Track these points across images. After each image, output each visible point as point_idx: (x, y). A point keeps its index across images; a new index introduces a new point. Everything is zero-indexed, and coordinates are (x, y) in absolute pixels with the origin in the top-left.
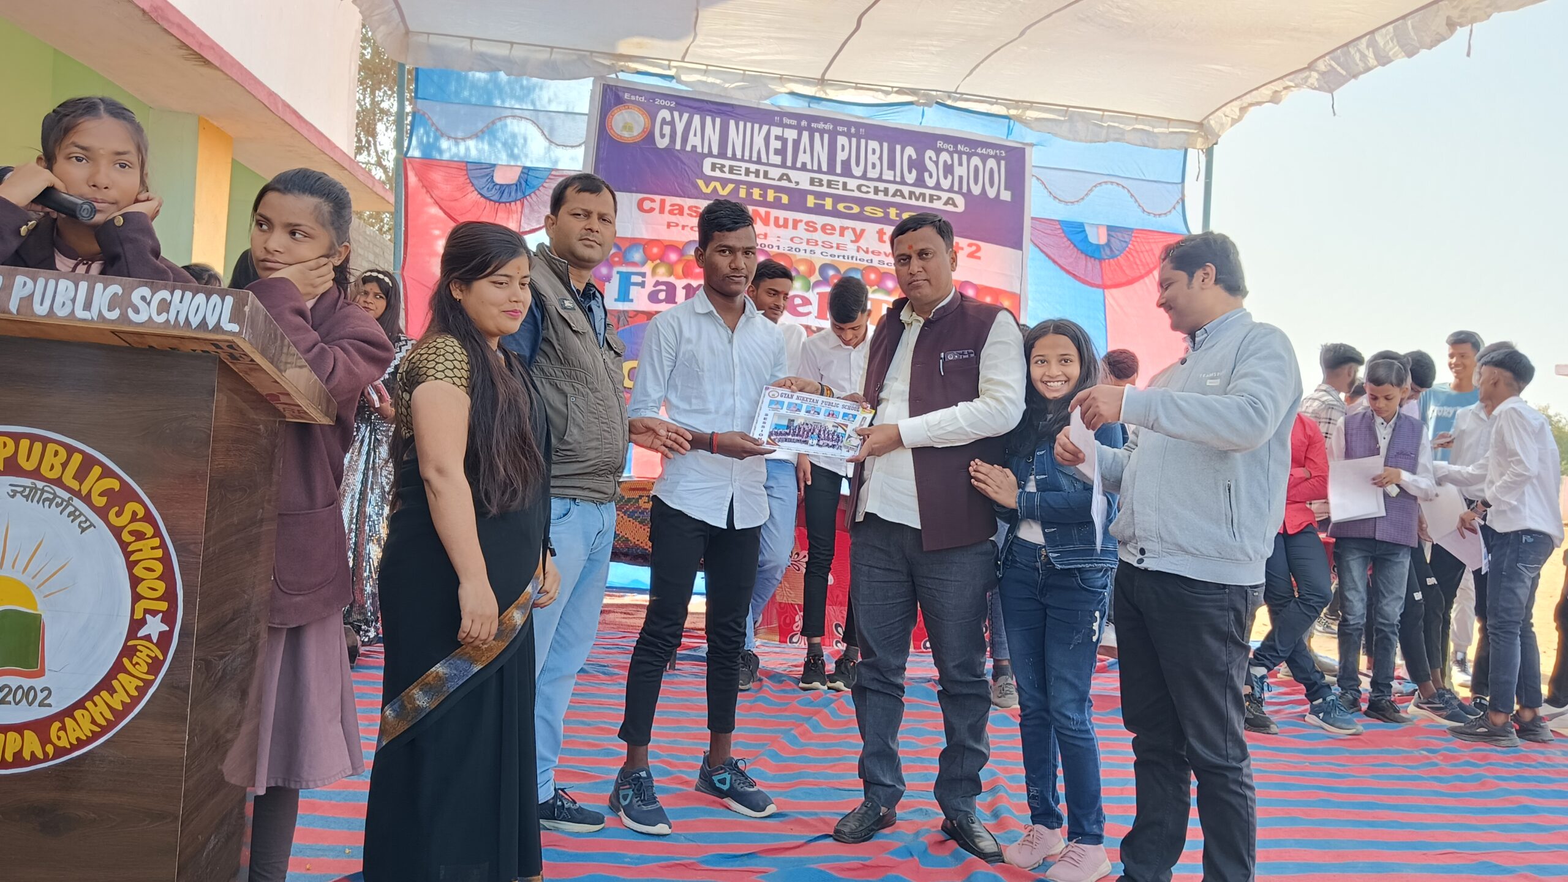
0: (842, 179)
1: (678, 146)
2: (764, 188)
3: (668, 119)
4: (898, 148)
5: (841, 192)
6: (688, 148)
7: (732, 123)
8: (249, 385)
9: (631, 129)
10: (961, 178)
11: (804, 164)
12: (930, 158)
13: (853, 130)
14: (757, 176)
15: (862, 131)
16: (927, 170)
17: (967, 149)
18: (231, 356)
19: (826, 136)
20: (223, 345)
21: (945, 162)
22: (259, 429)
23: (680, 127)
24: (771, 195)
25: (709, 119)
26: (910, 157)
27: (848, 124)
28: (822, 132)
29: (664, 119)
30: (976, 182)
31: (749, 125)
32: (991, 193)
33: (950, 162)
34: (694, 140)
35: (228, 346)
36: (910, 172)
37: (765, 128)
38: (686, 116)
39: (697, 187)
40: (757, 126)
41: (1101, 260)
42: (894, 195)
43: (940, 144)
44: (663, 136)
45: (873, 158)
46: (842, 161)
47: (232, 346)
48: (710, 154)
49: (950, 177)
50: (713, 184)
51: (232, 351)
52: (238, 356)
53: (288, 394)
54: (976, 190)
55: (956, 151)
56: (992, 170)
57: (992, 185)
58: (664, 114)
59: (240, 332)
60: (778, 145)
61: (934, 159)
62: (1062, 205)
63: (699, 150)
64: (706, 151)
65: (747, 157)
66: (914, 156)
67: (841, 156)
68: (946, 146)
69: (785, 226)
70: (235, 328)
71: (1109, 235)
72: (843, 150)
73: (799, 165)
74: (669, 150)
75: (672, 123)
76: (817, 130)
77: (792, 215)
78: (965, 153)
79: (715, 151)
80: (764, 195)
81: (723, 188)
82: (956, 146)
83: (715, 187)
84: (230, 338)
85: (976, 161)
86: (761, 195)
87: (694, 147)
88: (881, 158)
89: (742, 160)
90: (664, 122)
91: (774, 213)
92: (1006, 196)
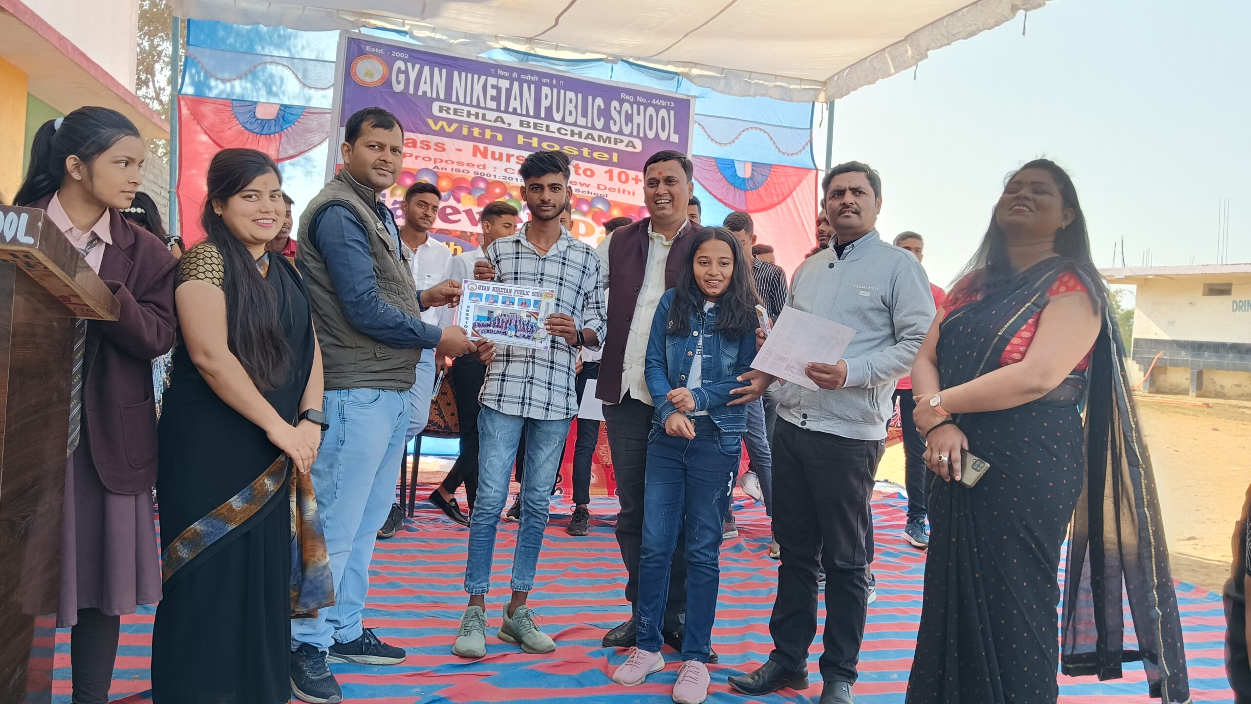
0: (545, 123)
1: (411, 91)
2: (483, 128)
3: (403, 68)
4: (590, 98)
5: (545, 133)
6: (420, 93)
7: (456, 73)
8: (44, 289)
9: (372, 75)
10: (639, 125)
11: (515, 109)
12: (615, 108)
13: (554, 82)
14: (477, 117)
15: (562, 82)
16: (612, 119)
17: (644, 100)
18: (28, 264)
19: (533, 86)
20: (21, 255)
21: (627, 112)
22: (53, 326)
23: (413, 76)
24: (488, 134)
25: (436, 70)
26: (599, 106)
27: (551, 76)
28: (529, 83)
29: (399, 70)
30: (651, 129)
31: (470, 75)
32: (663, 136)
33: (630, 112)
34: (424, 87)
35: (24, 256)
36: (599, 120)
37: (483, 78)
38: (417, 66)
39: (427, 125)
40: (476, 77)
41: (746, 190)
42: (586, 138)
43: (623, 95)
44: (399, 82)
45: (570, 107)
46: (546, 107)
47: (27, 255)
48: (438, 99)
49: (630, 124)
50: (441, 123)
51: (27, 260)
52: (33, 264)
53: (78, 296)
54: (651, 135)
55: (636, 102)
56: (663, 118)
57: (663, 129)
58: (400, 64)
59: (35, 244)
60: (494, 92)
61: (618, 109)
62: (717, 146)
63: (429, 95)
64: (434, 96)
65: (468, 102)
66: (602, 107)
67: (545, 103)
68: (627, 97)
69: (500, 159)
70: (30, 240)
71: (752, 170)
72: (546, 98)
73: (511, 110)
74: (404, 94)
75: (406, 72)
76: (526, 81)
77: (506, 151)
78: (642, 104)
79: (442, 96)
80: (483, 134)
81: (449, 127)
82: (635, 98)
83: (442, 126)
84: (26, 249)
85: (651, 110)
86: (480, 133)
87: (425, 93)
88: (576, 107)
89: (465, 104)
90: (399, 71)
91: (491, 148)
92: (675, 138)
